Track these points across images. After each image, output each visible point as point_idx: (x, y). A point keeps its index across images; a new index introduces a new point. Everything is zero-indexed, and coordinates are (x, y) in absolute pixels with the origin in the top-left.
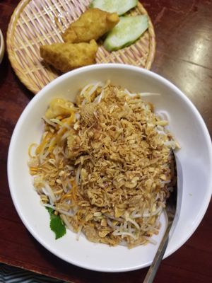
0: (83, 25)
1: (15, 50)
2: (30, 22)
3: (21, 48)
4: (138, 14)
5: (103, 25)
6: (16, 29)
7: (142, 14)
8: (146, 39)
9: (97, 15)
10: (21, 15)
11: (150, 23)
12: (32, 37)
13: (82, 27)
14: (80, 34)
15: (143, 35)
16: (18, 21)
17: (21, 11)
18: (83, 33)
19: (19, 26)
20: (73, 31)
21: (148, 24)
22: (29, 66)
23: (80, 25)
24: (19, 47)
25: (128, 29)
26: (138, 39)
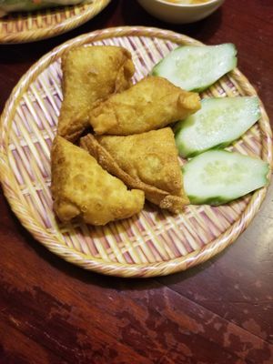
0: (132, 103)
1: (11, 147)
2: (47, 98)
3: (23, 144)
4: (240, 95)
5: (169, 110)
6: (19, 109)
7: (247, 94)
8: (254, 139)
9: (163, 91)
10: (32, 86)
11: (262, 111)
12: (47, 127)
13: (130, 107)
14: (124, 118)
15: (248, 132)
16: (25, 96)
17: (33, 79)
18: (129, 118)
19: (25, 105)
20: (111, 110)
21: (260, 114)
22: (32, 179)
23: (127, 103)
24: (19, 141)
25: (220, 119)
26: (240, 138)
